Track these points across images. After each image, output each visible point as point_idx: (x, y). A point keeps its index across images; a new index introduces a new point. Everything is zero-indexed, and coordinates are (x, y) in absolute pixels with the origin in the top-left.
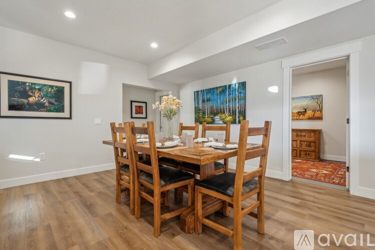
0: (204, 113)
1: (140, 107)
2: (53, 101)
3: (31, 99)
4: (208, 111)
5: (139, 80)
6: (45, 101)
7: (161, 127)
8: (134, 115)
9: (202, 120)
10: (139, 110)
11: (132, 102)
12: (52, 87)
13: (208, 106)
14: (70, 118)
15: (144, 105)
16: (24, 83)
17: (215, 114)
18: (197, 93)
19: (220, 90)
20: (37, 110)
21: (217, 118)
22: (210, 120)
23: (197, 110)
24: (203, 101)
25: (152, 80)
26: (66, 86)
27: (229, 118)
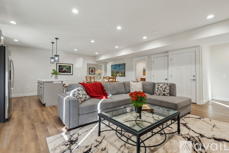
0: (114, 73)
1: (93, 70)
2: (68, 70)
3: (63, 70)
4: (115, 72)
5: (92, 62)
6: (66, 70)
7: (100, 78)
8: (90, 73)
9: (113, 75)
10: (92, 71)
11: (89, 68)
12: (68, 66)
13: (115, 70)
14: (72, 75)
15: (94, 69)
16: (62, 66)
17: (117, 73)
18: (112, 66)
19: (118, 65)
20: (64, 73)
21: (118, 74)
22: (116, 75)
23: (112, 72)
24: (114, 69)
25: (96, 62)
26: (72, 65)
27: (121, 75)
